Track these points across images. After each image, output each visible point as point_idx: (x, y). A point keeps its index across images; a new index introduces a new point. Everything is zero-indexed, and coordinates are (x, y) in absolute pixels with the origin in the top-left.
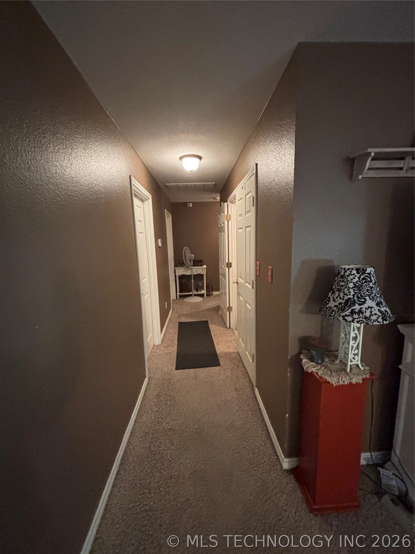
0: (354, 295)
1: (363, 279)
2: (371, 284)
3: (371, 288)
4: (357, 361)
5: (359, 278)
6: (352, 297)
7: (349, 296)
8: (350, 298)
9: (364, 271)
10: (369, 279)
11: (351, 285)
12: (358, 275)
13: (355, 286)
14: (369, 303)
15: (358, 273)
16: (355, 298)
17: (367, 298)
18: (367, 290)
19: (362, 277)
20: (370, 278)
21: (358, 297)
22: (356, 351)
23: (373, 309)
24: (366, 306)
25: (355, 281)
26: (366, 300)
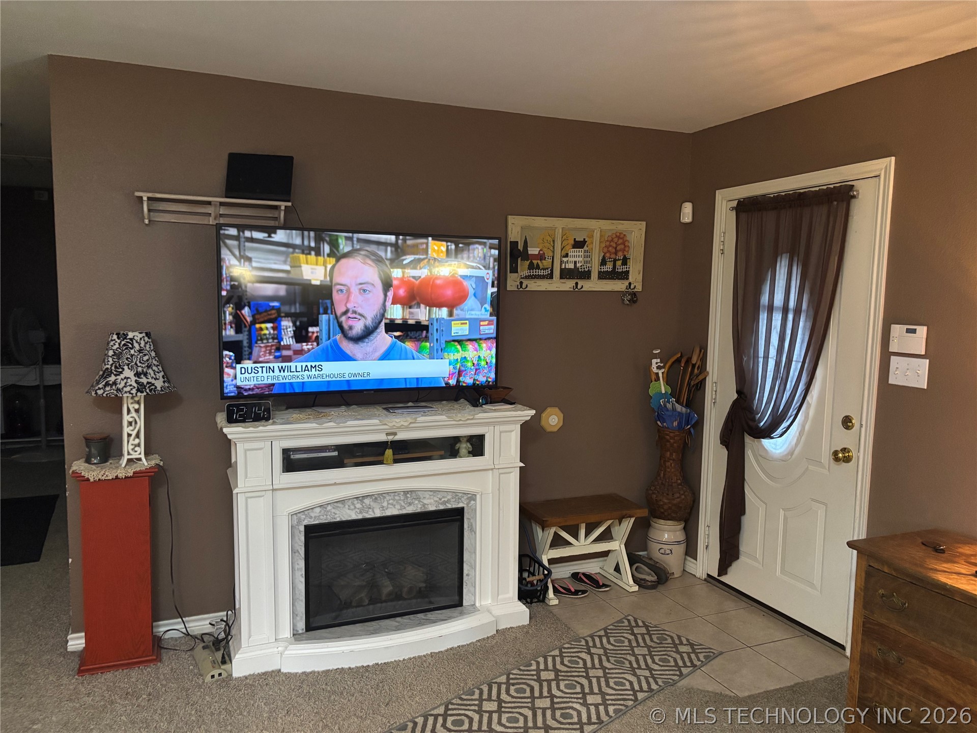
0: (112, 365)
1: (124, 345)
2: (132, 352)
3: (132, 356)
4: (140, 454)
5: (119, 344)
6: (109, 367)
7: (107, 366)
8: (107, 368)
9: (125, 336)
10: (130, 346)
11: (111, 353)
12: (119, 341)
13: (115, 354)
14: (128, 373)
15: (118, 338)
16: (113, 368)
17: (126, 368)
18: (127, 359)
19: (123, 343)
20: (132, 345)
21: (116, 367)
22: (137, 441)
23: (129, 380)
24: (122, 376)
25: (115, 347)
26: (123, 369)
